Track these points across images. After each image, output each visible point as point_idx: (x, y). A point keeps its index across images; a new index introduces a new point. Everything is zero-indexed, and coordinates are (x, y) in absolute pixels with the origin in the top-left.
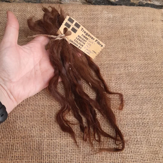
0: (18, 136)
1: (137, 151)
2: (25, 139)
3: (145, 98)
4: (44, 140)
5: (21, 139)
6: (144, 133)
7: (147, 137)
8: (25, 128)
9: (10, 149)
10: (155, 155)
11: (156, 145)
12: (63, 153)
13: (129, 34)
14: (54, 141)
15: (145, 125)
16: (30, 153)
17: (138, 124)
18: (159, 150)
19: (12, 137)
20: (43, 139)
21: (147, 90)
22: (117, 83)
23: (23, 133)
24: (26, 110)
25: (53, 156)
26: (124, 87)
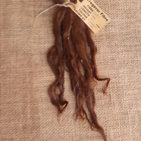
1: (110, 112)
3: (122, 62)
6: (117, 96)
7: (120, 100)
10: (125, 115)
11: (127, 107)
14: (36, 106)
15: (120, 89)
17: (113, 88)
18: (129, 111)
21: (126, 53)
24: (8, 78)
26: (103, 51)
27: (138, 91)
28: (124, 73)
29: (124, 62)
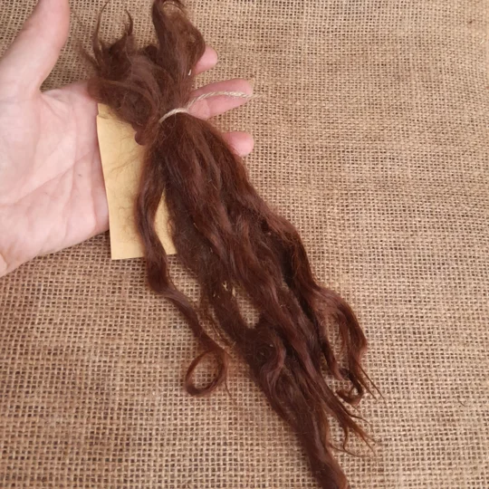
0: (37, 348)
1: (394, 410)
2: (58, 358)
3: (427, 258)
4: (116, 362)
5: (48, 357)
6: (416, 360)
7: (425, 371)
8: (61, 324)
9: (13, 385)
10: (445, 425)
11: (449, 397)
12: (171, 404)
13: (396, 61)
14: (145, 368)
15: (422, 336)
16: (72, 398)
17: (400, 332)
18: (457, 411)
19: (19, 348)
20: (114, 360)
21: (438, 234)
22: (347, 206)
23: (55, 339)
24: (66, 272)
25: (142, 410)
26: (369, 221)
27: (482, 348)
28: (433, 290)
29: (431, 258)
